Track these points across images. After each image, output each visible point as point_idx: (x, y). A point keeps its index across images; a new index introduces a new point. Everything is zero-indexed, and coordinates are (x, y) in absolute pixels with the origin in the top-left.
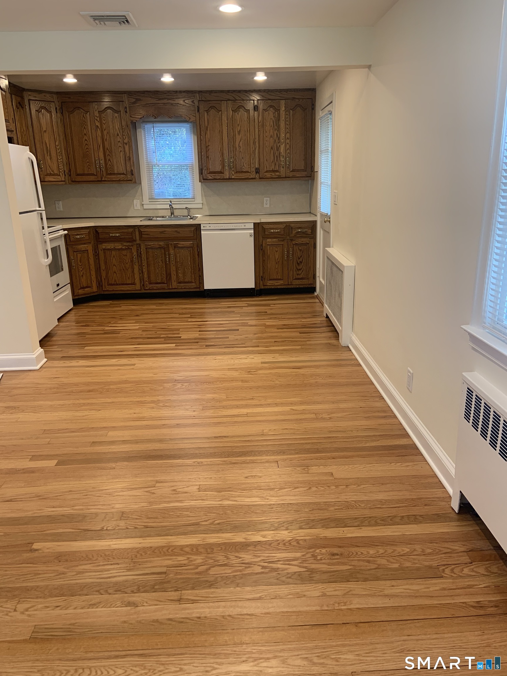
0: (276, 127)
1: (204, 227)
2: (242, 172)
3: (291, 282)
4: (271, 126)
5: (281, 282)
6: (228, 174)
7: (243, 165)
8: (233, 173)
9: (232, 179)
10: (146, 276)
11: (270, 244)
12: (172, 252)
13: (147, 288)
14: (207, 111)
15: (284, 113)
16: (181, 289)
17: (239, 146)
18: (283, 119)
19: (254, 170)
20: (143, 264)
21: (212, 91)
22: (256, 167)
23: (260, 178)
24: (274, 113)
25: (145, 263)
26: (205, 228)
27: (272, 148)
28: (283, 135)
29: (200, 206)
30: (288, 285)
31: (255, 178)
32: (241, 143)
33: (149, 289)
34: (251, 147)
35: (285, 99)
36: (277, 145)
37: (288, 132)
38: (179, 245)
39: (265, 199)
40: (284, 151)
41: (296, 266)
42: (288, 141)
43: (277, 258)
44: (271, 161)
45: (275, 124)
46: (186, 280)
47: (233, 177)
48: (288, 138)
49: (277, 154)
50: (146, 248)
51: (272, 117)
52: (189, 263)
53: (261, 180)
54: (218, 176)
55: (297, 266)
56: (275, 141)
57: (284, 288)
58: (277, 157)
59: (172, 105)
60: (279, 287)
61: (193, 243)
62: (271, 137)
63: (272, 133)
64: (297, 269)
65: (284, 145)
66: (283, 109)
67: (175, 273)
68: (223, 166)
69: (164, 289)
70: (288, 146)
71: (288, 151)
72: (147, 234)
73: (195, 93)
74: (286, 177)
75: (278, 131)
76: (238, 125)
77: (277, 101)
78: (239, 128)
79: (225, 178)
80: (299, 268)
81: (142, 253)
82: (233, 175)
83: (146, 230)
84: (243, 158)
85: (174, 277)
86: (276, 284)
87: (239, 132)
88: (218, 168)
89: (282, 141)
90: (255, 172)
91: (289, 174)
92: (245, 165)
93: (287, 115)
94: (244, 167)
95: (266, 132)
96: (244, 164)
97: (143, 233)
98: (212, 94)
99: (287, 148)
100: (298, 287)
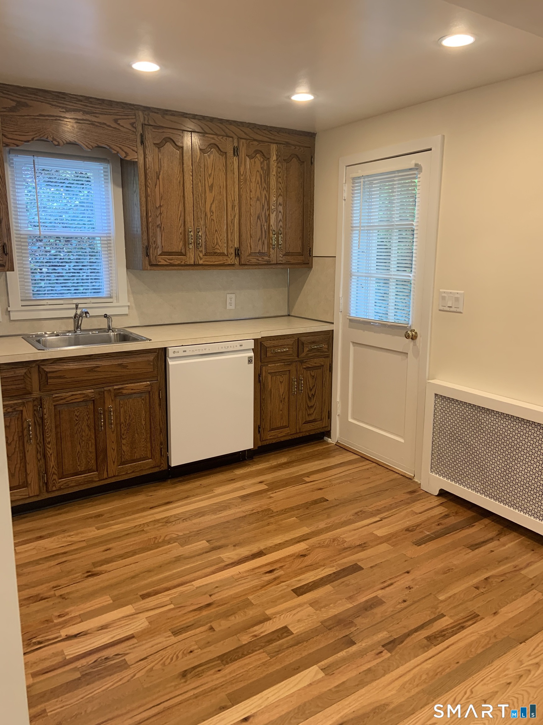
0: (264, 185)
1: (174, 352)
2: (215, 254)
3: (300, 429)
4: (258, 183)
5: (287, 431)
6: (192, 256)
7: (217, 243)
8: (201, 255)
9: (199, 265)
10: (52, 463)
11: (273, 371)
12: (110, 405)
13: (54, 489)
14: (159, 146)
15: (276, 164)
16: (127, 473)
17: (211, 211)
18: (274, 173)
19: (232, 251)
20: (48, 440)
21: (167, 111)
22: (236, 246)
23: (241, 264)
24: (261, 163)
25: (51, 437)
26: (176, 355)
27: (258, 217)
28: (275, 199)
29: (125, 311)
30: (297, 433)
31: (233, 265)
32: (214, 206)
33: (60, 489)
34: (229, 214)
35: (277, 143)
36: (265, 213)
37: (280, 195)
38: (125, 391)
39: (228, 296)
40: (275, 224)
41: (306, 402)
42: (281, 208)
43: (281, 394)
44: (258, 238)
45: (263, 180)
46: (137, 456)
47: (201, 262)
48: (280, 204)
49: (265, 227)
50: (54, 406)
51: (260, 169)
52: (143, 423)
53: (241, 267)
54: (176, 260)
55: (308, 402)
56: (263, 206)
57: (290, 440)
58: (265, 231)
59: (93, 124)
60: (282, 439)
61: (150, 385)
62: (258, 199)
63: (258, 194)
64: (308, 406)
65: (275, 213)
66: (275, 158)
67: (114, 446)
68: (186, 243)
69: (92, 481)
70: (280, 217)
71: (281, 224)
72: (60, 377)
73: (138, 109)
74: (277, 264)
75: (267, 191)
76: (210, 175)
77: (267, 144)
78: (211, 181)
79: (188, 263)
80: (310, 405)
81: (46, 417)
82: (201, 259)
83: (56, 367)
84: (216, 231)
85: (112, 454)
86: (280, 435)
87: (211, 187)
88: (178, 246)
89: (273, 207)
90: (234, 255)
91: (281, 259)
92: (220, 243)
93: (279, 167)
94: (217, 247)
95: (251, 191)
96: (219, 241)
97: (49, 375)
98: (167, 117)
99: (279, 219)
100: (308, 434)
